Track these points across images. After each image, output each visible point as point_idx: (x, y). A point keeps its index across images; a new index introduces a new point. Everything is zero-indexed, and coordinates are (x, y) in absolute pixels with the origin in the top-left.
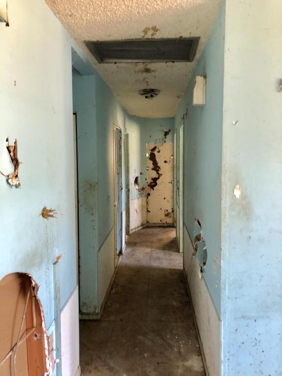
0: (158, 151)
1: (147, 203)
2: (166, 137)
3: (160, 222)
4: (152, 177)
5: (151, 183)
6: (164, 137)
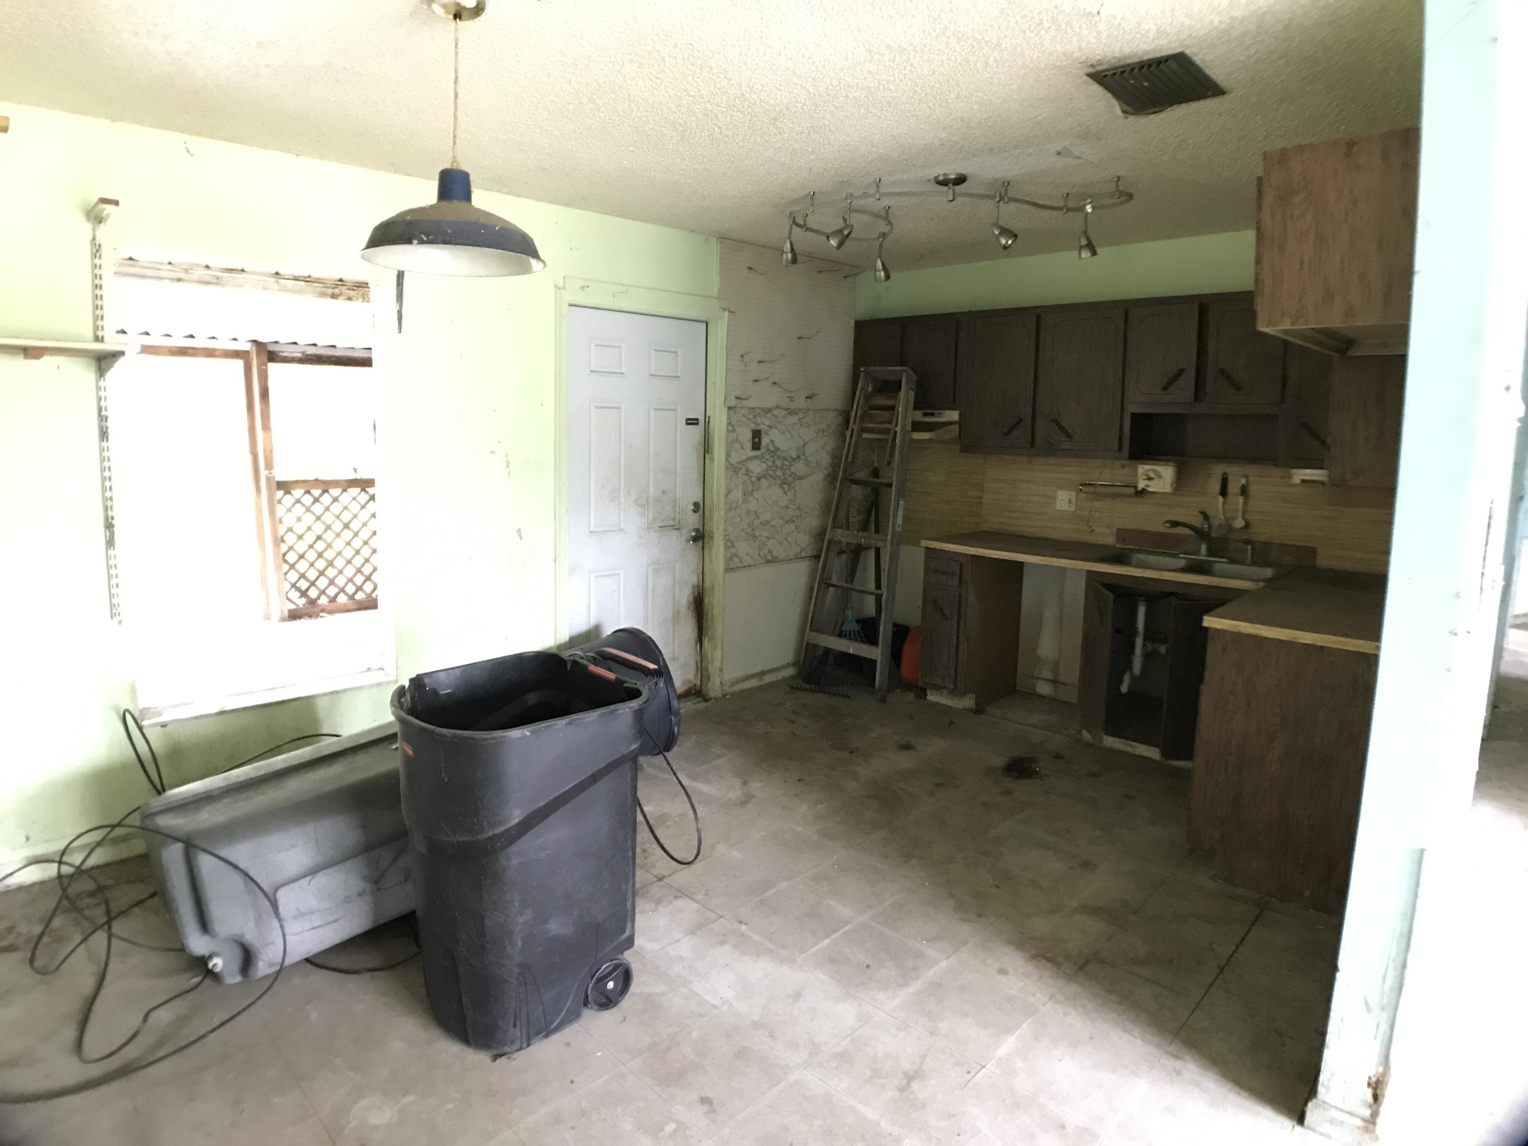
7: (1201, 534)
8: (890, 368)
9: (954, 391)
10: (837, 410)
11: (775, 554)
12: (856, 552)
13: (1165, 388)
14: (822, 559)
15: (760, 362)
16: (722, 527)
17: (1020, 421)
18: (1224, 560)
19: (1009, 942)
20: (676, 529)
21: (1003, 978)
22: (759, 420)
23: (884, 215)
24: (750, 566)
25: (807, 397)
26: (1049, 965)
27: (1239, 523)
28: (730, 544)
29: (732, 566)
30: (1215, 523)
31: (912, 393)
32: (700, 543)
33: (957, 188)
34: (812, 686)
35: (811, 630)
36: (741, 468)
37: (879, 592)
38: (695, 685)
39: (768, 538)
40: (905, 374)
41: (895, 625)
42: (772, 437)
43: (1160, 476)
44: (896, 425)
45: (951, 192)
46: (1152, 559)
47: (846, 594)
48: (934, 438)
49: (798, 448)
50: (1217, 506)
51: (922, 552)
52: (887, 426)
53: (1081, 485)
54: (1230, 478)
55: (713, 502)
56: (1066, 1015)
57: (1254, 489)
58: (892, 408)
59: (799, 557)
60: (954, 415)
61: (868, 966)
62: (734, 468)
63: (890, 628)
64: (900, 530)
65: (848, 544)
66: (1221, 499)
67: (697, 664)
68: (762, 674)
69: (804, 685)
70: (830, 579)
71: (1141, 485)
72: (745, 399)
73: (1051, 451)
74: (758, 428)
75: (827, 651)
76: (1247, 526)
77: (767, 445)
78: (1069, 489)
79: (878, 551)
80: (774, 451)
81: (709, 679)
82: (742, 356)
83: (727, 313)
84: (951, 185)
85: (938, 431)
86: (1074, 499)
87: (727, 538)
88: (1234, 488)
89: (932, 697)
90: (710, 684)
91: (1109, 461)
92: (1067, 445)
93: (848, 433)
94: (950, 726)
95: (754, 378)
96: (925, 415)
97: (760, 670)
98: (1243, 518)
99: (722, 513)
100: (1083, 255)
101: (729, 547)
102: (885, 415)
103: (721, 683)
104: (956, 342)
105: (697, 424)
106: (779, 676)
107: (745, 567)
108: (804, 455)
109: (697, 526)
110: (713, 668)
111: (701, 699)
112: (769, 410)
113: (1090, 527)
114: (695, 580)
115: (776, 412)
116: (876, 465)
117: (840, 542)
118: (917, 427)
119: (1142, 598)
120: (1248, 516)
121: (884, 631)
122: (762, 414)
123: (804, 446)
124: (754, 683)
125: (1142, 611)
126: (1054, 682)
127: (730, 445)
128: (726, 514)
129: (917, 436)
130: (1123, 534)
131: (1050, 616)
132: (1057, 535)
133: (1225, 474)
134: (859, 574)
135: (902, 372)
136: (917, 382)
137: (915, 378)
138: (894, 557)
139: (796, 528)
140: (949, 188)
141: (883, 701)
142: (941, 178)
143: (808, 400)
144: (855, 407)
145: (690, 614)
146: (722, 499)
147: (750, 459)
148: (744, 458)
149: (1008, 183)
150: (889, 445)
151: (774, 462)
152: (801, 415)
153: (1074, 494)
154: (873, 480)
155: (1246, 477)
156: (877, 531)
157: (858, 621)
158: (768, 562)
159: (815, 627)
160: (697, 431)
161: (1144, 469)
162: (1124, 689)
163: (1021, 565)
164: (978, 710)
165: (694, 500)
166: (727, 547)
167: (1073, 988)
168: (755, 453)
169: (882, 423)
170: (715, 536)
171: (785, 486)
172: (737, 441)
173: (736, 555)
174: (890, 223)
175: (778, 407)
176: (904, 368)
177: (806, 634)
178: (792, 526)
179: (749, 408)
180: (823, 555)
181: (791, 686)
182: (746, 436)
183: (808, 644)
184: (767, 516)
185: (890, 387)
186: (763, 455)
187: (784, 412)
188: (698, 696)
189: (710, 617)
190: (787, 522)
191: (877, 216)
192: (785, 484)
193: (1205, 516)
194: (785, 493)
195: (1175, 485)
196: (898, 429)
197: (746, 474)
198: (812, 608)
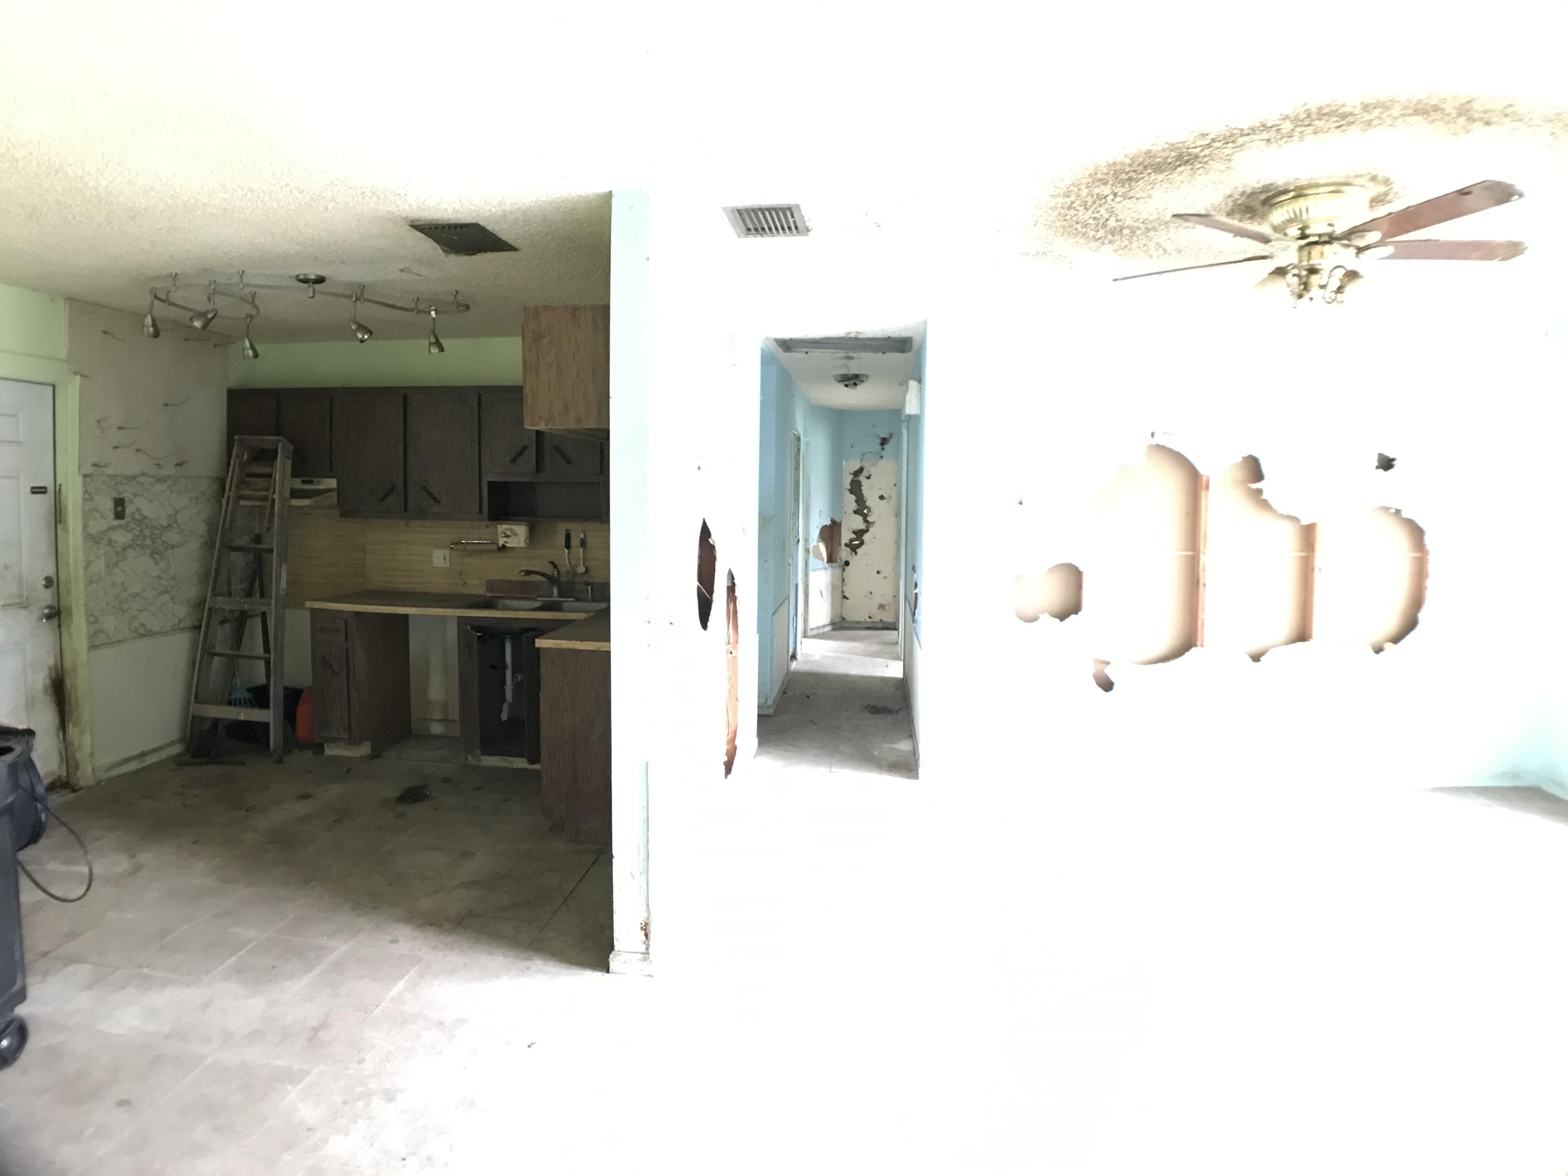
0: (867, 475)
1: (843, 580)
2: (883, 449)
3: (868, 620)
4: (854, 528)
5: (851, 540)
6: (879, 447)
7: (552, 580)
8: (266, 437)
9: (331, 461)
10: (211, 477)
11: (149, 627)
12: (242, 618)
13: (513, 461)
14: (203, 629)
15: (120, 428)
16: (82, 602)
17: (393, 488)
18: (572, 599)
19: (398, 920)
20: (24, 607)
21: (395, 946)
22: (121, 488)
23: (251, 300)
24: (119, 641)
25: (177, 465)
26: (432, 928)
27: (581, 569)
28: (93, 619)
29: (97, 643)
30: (563, 570)
31: (289, 462)
32: (55, 621)
33: (317, 286)
34: (202, 760)
35: (196, 701)
36: (102, 539)
37: (267, 655)
38: (60, 777)
39: (140, 611)
40: (280, 444)
41: (286, 689)
42: (136, 506)
43: (516, 534)
44: (274, 493)
45: (311, 290)
46: (515, 603)
47: (232, 662)
48: (312, 504)
49: (169, 516)
50: (564, 557)
51: (307, 614)
52: (266, 493)
53: (452, 544)
54: (572, 533)
55: (70, 575)
56: (445, 956)
57: (590, 541)
58: (270, 476)
59: (176, 629)
60: (332, 483)
61: (273, 967)
62: (94, 538)
63: (281, 692)
64: (284, 593)
65: (231, 611)
66: (566, 551)
67: (60, 753)
68: (143, 755)
69: (192, 760)
70: (214, 648)
71: (501, 542)
72: (104, 466)
73: (422, 514)
74: (122, 496)
75: (216, 722)
76: (587, 570)
77: (133, 514)
78: (444, 547)
79: (264, 616)
80: (142, 521)
81: (77, 767)
82: (99, 421)
83: (78, 377)
84: (311, 284)
85: (317, 498)
86: (448, 557)
87: (90, 612)
88: (575, 542)
89: (330, 751)
90: (79, 773)
91: (475, 523)
92: (436, 509)
93: (224, 501)
94: (347, 772)
95: (114, 445)
96: (303, 482)
97: (140, 751)
98: (584, 565)
99: (82, 586)
100: (432, 351)
101: (92, 623)
102: (261, 482)
103: (93, 769)
104: (331, 415)
105: (45, 492)
106: (164, 754)
107: (113, 643)
108: (176, 522)
109: (50, 603)
110: (81, 756)
111: (68, 791)
112: (134, 478)
113: (462, 580)
114: (51, 662)
115: (141, 479)
116: (257, 531)
117: (224, 610)
118: (296, 494)
119: (507, 636)
120: (588, 563)
121: (275, 694)
122: (124, 481)
123: (176, 514)
124: (133, 766)
125: (508, 647)
126: (445, 721)
127: (88, 515)
128: (86, 588)
129: (295, 502)
130: (491, 585)
131: (436, 662)
132: (433, 590)
133: (567, 530)
134: (245, 641)
135: (278, 441)
136: (294, 451)
137: (291, 447)
138: (280, 620)
139: (172, 598)
140: (309, 286)
141: (280, 761)
142: (302, 277)
143: (178, 467)
144: (230, 474)
145: (48, 699)
146: (81, 571)
147: (113, 529)
148: (105, 527)
149: (364, 286)
150: (268, 511)
151: (141, 531)
152: (170, 482)
153: (447, 552)
154: (253, 546)
155: (583, 532)
156: (262, 596)
157: (249, 690)
158: (142, 636)
159: (200, 698)
160: (45, 502)
161: (502, 528)
162: (504, 717)
163: (406, 617)
164: (376, 754)
165: (46, 575)
166: (89, 623)
167: (451, 938)
168: (117, 522)
169: (261, 490)
170: (74, 612)
171: (155, 556)
172: (96, 509)
173: (101, 631)
174: (256, 307)
175: (143, 474)
176: (280, 438)
177: (191, 707)
178: (167, 597)
179: (109, 476)
180: (204, 624)
181: (179, 762)
182: (107, 505)
183: (194, 717)
184: (137, 588)
185: (266, 456)
186: (127, 524)
187: (151, 480)
188: (66, 788)
189: (73, 700)
190: (161, 593)
191: (243, 299)
192: (156, 553)
193: (555, 566)
194: (157, 563)
195: (528, 541)
196: (276, 496)
197: (108, 545)
198: (195, 680)
